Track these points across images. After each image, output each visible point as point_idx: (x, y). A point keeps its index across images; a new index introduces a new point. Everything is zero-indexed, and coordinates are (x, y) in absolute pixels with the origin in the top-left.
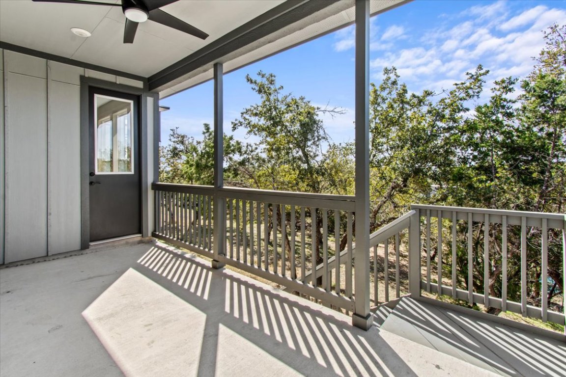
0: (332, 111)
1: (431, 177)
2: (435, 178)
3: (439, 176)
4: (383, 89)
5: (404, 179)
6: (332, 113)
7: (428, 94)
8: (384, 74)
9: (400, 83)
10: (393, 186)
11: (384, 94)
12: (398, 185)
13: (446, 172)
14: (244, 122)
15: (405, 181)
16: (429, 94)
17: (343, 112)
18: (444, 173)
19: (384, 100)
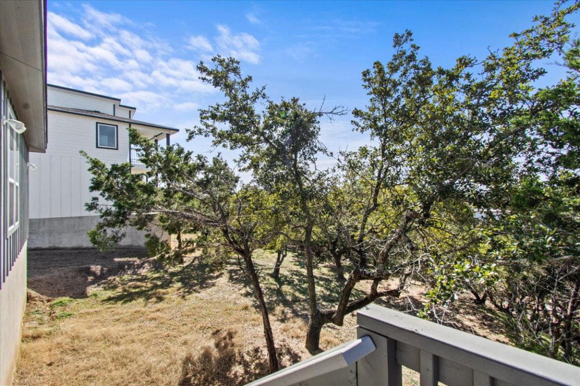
0: (332, 113)
1: (471, 200)
2: (479, 201)
3: (486, 199)
4: (394, 69)
5: (424, 203)
6: (330, 115)
7: (464, 62)
8: (395, 46)
9: (420, 57)
10: (409, 215)
11: (396, 77)
12: (416, 215)
13: (499, 191)
14: (205, 129)
15: (426, 207)
16: (466, 65)
17: (343, 113)
18: (496, 192)
19: (395, 85)
